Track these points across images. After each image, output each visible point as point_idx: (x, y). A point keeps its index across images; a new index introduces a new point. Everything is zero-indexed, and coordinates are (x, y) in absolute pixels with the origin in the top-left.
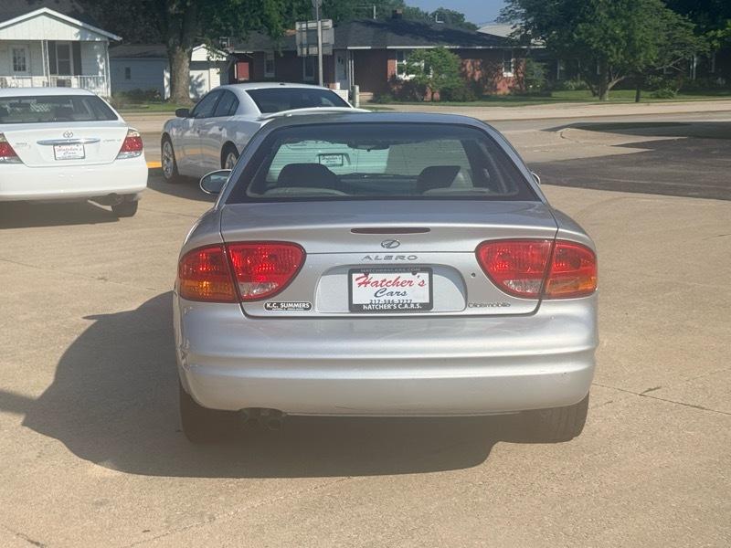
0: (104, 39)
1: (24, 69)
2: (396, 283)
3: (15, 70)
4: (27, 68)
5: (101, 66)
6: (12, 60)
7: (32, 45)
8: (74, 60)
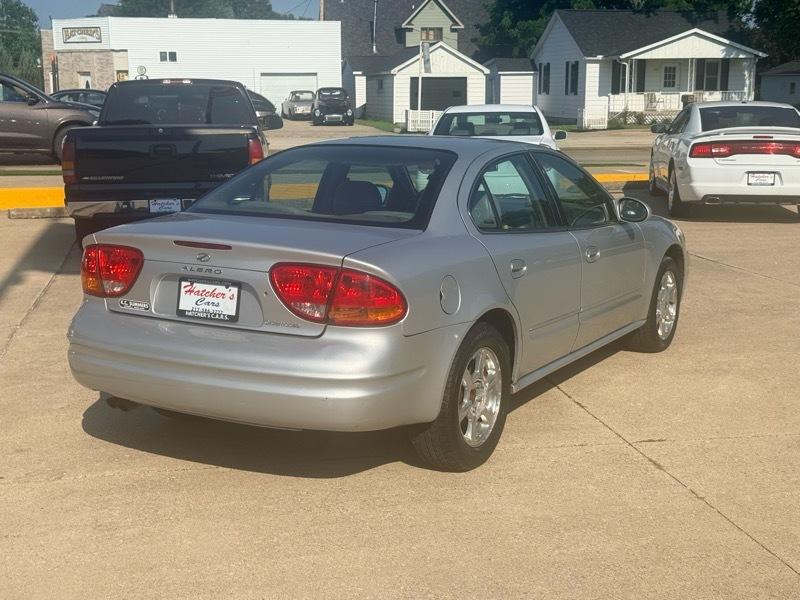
0: (750, 56)
1: (673, 86)
2: (212, 294)
3: (665, 86)
4: (676, 83)
5: (747, 82)
6: (663, 76)
7: (683, 62)
8: (722, 76)
